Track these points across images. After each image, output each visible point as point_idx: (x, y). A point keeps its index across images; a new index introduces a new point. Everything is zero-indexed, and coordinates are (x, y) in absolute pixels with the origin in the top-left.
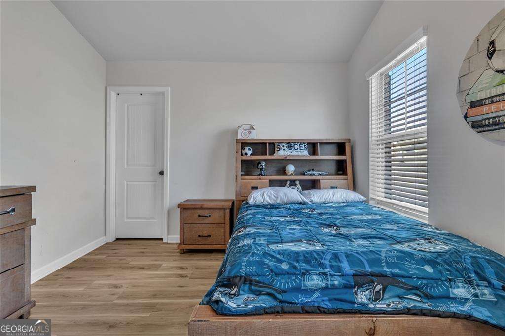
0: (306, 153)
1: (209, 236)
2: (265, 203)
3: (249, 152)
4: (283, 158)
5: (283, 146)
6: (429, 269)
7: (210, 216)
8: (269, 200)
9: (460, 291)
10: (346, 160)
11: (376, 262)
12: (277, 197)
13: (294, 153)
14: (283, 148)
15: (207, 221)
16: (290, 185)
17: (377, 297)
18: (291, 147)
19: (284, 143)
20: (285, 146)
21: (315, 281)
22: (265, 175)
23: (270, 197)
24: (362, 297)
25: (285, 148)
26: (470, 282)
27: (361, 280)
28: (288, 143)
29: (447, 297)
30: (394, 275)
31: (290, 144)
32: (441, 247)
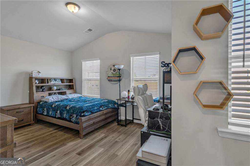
0: (60, 82)
1: (23, 120)
2: (55, 101)
3: (37, 82)
4: (53, 84)
5: (53, 80)
6: (107, 103)
7: (23, 111)
8: (56, 100)
9: (110, 105)
10: (73, 85)
11: (101, 104)
12: (59, 98)
13: (57, 82)
14: (52, 81)
15: (22, 113)
16: (54, 94)
17: (103, 109)
18: (56, 80)
19: (53, 79)
20: (54, 80)
21: (96, 108)
22: (45, 91)
23: (56, 99)
24: (101, 109)
25: (53, 81)
26: (111, 104)
27: (101, 107)
28: (54, 79)
29: (109, 106)
30: (104, 105)
31: (55, 80)
32: (107, 100)
